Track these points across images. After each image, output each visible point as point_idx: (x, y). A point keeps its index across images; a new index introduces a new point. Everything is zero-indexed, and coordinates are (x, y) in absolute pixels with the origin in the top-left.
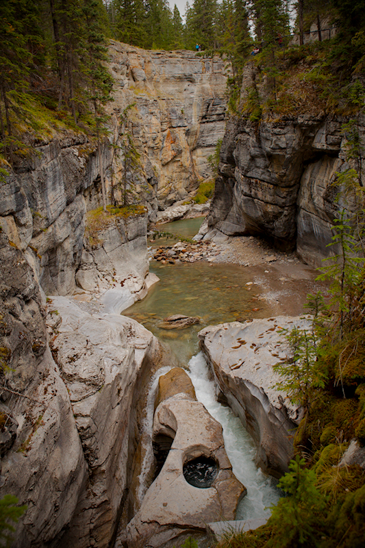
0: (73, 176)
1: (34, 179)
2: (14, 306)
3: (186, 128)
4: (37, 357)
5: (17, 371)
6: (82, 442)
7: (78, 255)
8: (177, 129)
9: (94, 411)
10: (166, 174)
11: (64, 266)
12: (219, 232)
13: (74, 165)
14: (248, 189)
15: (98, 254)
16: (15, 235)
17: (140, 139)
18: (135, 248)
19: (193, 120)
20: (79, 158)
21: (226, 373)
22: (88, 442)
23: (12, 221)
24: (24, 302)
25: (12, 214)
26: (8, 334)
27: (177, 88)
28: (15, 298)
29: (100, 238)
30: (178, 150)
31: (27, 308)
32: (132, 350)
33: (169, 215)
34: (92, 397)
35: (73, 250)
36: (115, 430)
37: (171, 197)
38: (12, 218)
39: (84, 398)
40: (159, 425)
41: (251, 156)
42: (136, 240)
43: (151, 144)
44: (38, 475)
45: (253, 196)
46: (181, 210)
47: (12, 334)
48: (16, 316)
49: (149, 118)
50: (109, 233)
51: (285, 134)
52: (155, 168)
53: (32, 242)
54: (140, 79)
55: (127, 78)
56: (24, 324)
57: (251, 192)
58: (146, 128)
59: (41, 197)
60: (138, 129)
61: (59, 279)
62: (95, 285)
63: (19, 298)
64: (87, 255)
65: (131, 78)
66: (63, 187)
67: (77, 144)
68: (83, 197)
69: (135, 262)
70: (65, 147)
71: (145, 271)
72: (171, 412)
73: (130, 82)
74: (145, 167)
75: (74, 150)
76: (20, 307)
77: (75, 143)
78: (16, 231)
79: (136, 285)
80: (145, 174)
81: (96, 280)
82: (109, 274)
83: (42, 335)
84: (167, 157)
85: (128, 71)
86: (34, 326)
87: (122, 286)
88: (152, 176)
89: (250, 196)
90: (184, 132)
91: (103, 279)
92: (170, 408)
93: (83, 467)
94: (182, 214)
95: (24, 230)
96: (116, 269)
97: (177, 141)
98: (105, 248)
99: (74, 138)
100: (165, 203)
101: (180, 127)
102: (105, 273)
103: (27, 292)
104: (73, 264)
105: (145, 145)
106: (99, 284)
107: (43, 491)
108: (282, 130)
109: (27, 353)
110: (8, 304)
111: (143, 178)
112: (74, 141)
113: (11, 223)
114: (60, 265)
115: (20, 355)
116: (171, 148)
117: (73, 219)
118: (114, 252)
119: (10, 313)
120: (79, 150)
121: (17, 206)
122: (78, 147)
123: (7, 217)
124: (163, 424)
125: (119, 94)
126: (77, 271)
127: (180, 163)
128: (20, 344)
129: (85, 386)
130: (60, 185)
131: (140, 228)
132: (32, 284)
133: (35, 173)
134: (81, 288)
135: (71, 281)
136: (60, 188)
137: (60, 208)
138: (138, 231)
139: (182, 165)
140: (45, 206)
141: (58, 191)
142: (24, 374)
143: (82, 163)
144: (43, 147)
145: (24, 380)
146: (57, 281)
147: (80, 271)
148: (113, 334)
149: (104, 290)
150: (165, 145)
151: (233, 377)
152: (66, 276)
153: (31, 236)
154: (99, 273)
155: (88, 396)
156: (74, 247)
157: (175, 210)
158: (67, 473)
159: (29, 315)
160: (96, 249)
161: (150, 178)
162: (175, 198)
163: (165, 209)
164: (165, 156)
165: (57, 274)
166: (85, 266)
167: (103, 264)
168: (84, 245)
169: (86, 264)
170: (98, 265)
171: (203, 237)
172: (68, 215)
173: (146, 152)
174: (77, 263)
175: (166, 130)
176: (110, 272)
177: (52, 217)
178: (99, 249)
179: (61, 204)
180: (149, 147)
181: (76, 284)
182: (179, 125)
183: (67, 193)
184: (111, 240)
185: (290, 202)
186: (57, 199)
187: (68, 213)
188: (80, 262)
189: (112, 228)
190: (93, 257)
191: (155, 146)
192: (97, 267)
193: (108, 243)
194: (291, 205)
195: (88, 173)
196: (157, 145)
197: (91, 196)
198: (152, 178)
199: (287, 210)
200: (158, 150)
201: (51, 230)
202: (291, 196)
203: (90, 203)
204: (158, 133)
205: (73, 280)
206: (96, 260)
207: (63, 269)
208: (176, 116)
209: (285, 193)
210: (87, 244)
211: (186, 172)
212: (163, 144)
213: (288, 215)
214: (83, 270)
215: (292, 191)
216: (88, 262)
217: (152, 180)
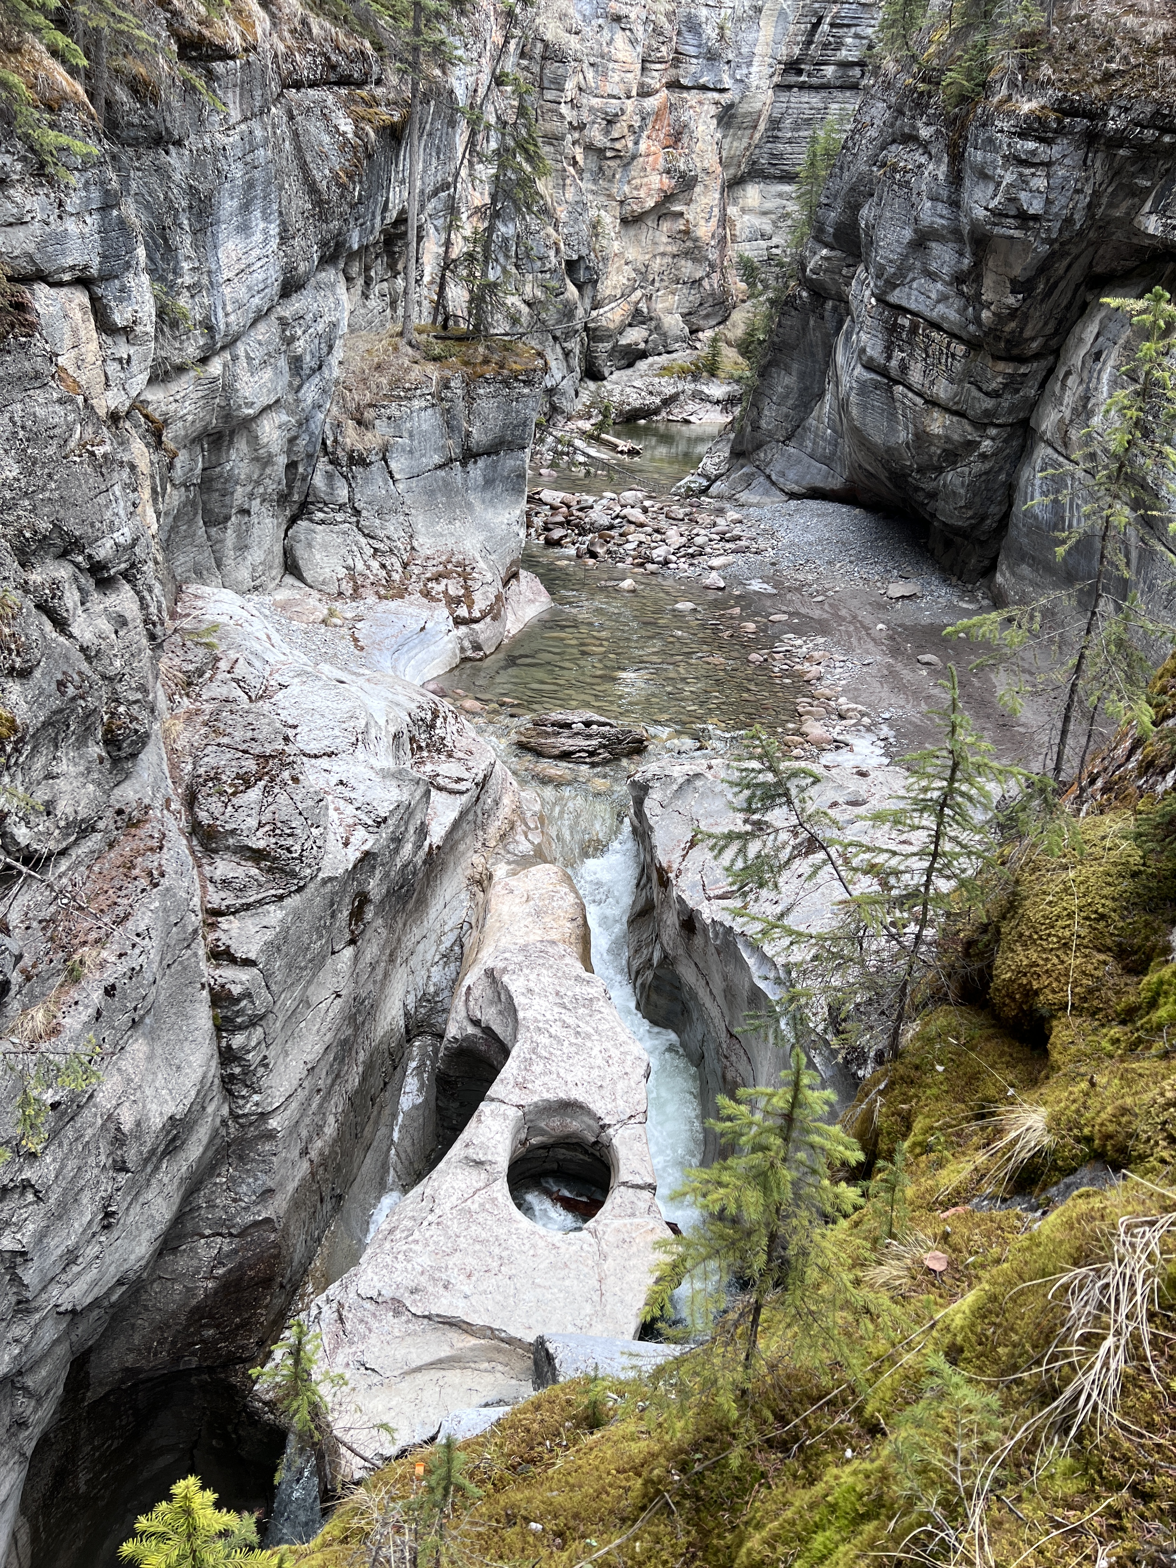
0: (316, 197)
1: (177, 177)
2: (56, 585)
3: (725, 98)
4: (116, 761)
5: (41, 795)
6: (219, 1038)
7: (301, 469)
8: (692, 97)
9: (273, 948)
10: (632, 253)
11: (251, 496)
12: (762, 479)
13: (322, 156)
14: (880, 348)
15: (368, 478)
16: (90, 358)
17: (564, 109)
18: (489, 483)
19: (755, 69)
21: (691, 904)
22: (238, 1040)
23: (82, 307)
24: (92, 581)
25: (83, 282)
26: (24, 674)
28: (66, 564)
29: (381, 427)
30: (683, 175)
31: (99, 602)
32: (422, 789)
33: (618, 398)
34: (272, 908)
35: (289, 452)
36: (331, 1014)
37: (635, 336)
38: (81, 297)
39: (247, 907)
40: (466, 1023)
41: (916, 231)
42: (495, 457)
43: (595, 134)
44: (65, 1113)
45: (893, 373)
46: (658, 386)
47: (37, 674)
48: (61, 624)
49: (606, 35)
50: (410, 417)
51: (1048, 164)
52: (596, 225)
53: (149, 396)
56: (83, 649)
57: (889, 358)
58: (590, 74)
59: (196, 246)
60: (560, 69)
61: (230, 537)
62: (344, 575)
63: (77, 565)
64: (329, 476)
66: (274, 230)
67: (345, 81)
68: (341, 278)
69: (481, 527)
70: (299, 85)
71: (509, 562)
72: (507, 991)
74: (563, 218)
75: (329, 103)
76: (77, 596)
77: (333, 77)
78: (94, 346)
80: (561, 241)
81: (350, 562)
82: (394, 551)
83: (139, 696)
84: (642, 193)
86: (118, 663)
88: (584, 251)
89: (883, 372)
90: (713, 110)
91: (371, 562)
92: (505, 979)
93: (210, 1109)
94: (658, 401)
95: (123, 350)
96: (418, 536)
97: (685, 140)
98: (393, 465)
99: (335, 58)
100: (611, 354)
101: (704, 88)
102: (381, 546)
103: (103, 551)
104: (283, 499)
105: (576, 135)
106: (359, 575)
107: (71, 1164)
108: (1042, 148)
109: (82, 742)
110: (35, 577)
111: (552, 253)
112: (333, 67)
113: (78, 315)
114: (240, 492)
115: (56, 747)
116: (661, 164)
117: (297, 348)
118: (419, 484)
119: (37, 607)
120: (346, 103)
121: (104, 257)
122: (344, 91)
123: (65, 290)
124: (476, 1023)
126: (293, 521)
127: (680, 225)
128: (61, 711)
129: (254, 871)
130: (266, 218)
131: (513, 419)
132: (125, 530)
133: (181, 156)
134: (300, 578)
135: (270, 552)
136: (265, 231)
137: (256, 301)
138: (505, 426)
139: (687, 232)
140: (205, 280)
141: (258, 237)
142: (63, 807)
144: (218, 66)
145: (62, 823)
146: (222, 541)
147: (303, 524)
148: (373, 732)
150: (643, 147)
151: (709, 921)
152: (256, 532)
153: (145, 376)
154: (363, 541)
155: (261, 902)
156: (292, 441)
157: (637, 383)
158: (157, 1122)
159: (106, 627)
160: (363, 462)
161: (575, 257)
162: (646, 342)
163: (606, 374)
164: (637, 188)
165: (227, 518)
166: (320, 510)
167: (379, 514)
168: (324, 443)
169: (326, 504)
170: (364, 513)
171: (708, 487)
172: (284, 331)
173: (575, 163)
174: (296, 497)
175: (657, 92)
176: (399, 544)
177: (227, 325)
178: (371, 463)
179: (261, 286)
180: (589, 148)
181: (286, 563)
182: (701, 81)
183: (289, 251)
184: (416, 443)
185: (1010, 412)
186: (249, 266)
187: (283, 322)
188: (308, 495)
189: (424, 404)
190: (350, 485)
191: (608, 144)
192: (358, 522)
193: (403, 450)
194: (1011, 425)
195: (369, 198)
196: (618, 145)
197: (368, 283)
198: (581, 258)
199: (993, 439)
200: (618, 161)
201: (220, 367)
202: (1017, 391)
203: (365, 306)
204: (629, 97)
205: (278, 549)
206: (358, 496)
207: (246, 507)
208: (699, 46)
209: (1000, 379)
210: (336, 441)
211: (695, 260)
212: (636, 143)
213: (993, 455)
214: (312, 521)
215: (1025, 375)
216: (334, 499)
217: (582, 265)
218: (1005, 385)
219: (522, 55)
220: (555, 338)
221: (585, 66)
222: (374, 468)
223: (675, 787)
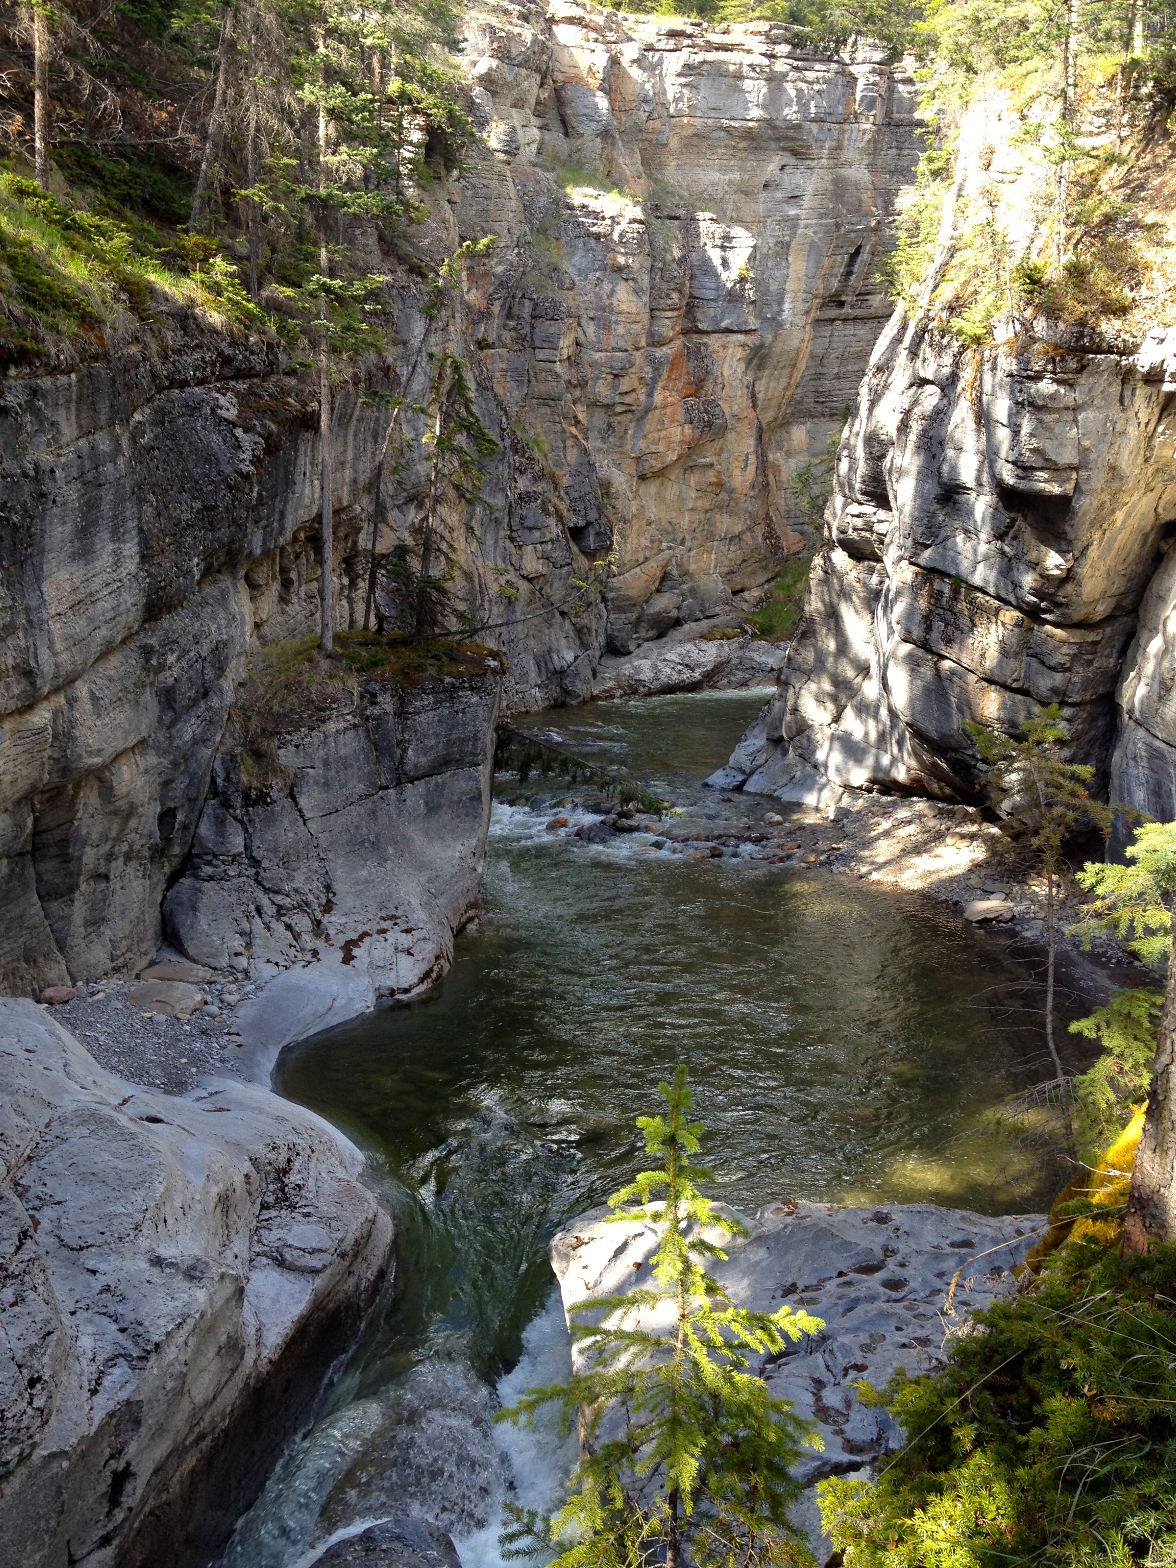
0: (197, 505)
3: (750, 340)
7: (180, 817)
8: (714, 341)
10: (653, 512)
11: (110, 857)
13: (211, 458)
15: (270, 821)
17: (558, 368)
18: (432, 808)
19: (787, 306)
20: (239, 432)
27: (736, 176)
29: (287, 757)
30: (709, 424)
33: (646, 675)
35: (163, 798)
37: (664, 603)
41: (941, 484)
42: (439, 779)
43: (602, 390)
45: (937, 647)
46: (695, 654)
49: (607, 287)
50: (324, 743)
51: (1076, 409)
52: (606, 486)
54: (588, 129)
55: (535, 121)
57: (930, 629)
58: (591, 328)
60: (552, 327)
61: (79, 911)
62: (237, 943)
64: (220, 821)
65: (556, 125)
66: (131, 548)
67: (239, 375)
68: (242, 585)
69: (421, 866)
70: (183, 384)
71: (462, 904)
73: (548, 137)
74: (566, 481)
75: (223, 401)
77: (228, 372)
79: (405, 961)
80: (563, 507)
81: (246, 926)
82: (303, 907)
84: (662, 447)
85: (545, 95)
87: (348, 958)
88: (593, 516)
89: (925, 645)
90: (739, 353)
91: (274, 924)
94: (697, 675)
96: (336, 887)
97: (709, 386)
98: (303, 802)
99: (229, 351)
100: (636, 625)
101: (728, 331)
102: (287, 902)
104: (159, 853)
105: (577, 393)
106: (257, 942)
108: (1062, 390)
111: (552, 521)
112: (228, 361)
114: (90, 857)
116: (681, 416)
117: (167, 678)
118: (339, 821)
120: (243, 399)
122: (242, 386)
125: (494, 184)
126: (173, 879)
127: (711, 476)
130: (117, 538)
131: (458, 733)
134: (182, 952)
135: (140, 920)
136: (116, 553)
137: (104, 632)
138: (449, 743)
139: (720, 485)
140: (22, 620)
141: (105, 560)
143: (247, 456)
144: (46, 383)
146: (67, 919)
147: (186, 882)
149: (269, 971)
150: (658, 398)
152: (118, 899)
154: (264, 900)
156: (166, 784)
157: (671, 656)
160: (262, 799)
161: (581, 523)
162: (679, 608)
163: (631, 648)
164: (656, 442)
165: (73, 888)
166: (209, 863)
167: (285, 862)
168: (213, 781)
169: (215, 856)
170: (265, 864)
171: (744, 782)
172: (148, 661)
173: (578, 422)
174: (176, 850)
175: (671, 340)
176: (310, 897)
177: (57, 666)
178: (274, 802)
179: (109, 615)
180: (594, 404)
181: (163, 931)
182: (723, 325)
183: (153, 570)
184: (332, 773)
185: (1085, 687)
186: (90, 595)
187: (147, 651)
188: (192, 846)
189: (342, 725)
190: (246, 830)
191: (617, 399)
192: (257, 874)
193: (317, 783)
194: (1092, 702)
195: (273, 497)
196: (628, 399)
197: (287, 584)
198: (589, 524)
199: (1069, 721)
200: (630, 416)
201: (48, 715)
202: (1090, 663)
203: (284, 612)
204: (637, 349)
205: (152, 916)
206: (256, 843)
207: (102, 870)
208: (717, 289)
209: (1065, 650)
210: (227, 778)
211: (731, 514)
212: (650, 395)
213: (1072, 740)
214: (197, 877)
215: (1095, 643)
216: (224, 850)
217: (592, 531)
218: (1074, 657)
219: (509, 315)
220: (563, 614)
221: (584, 321)
222: (277, 807)
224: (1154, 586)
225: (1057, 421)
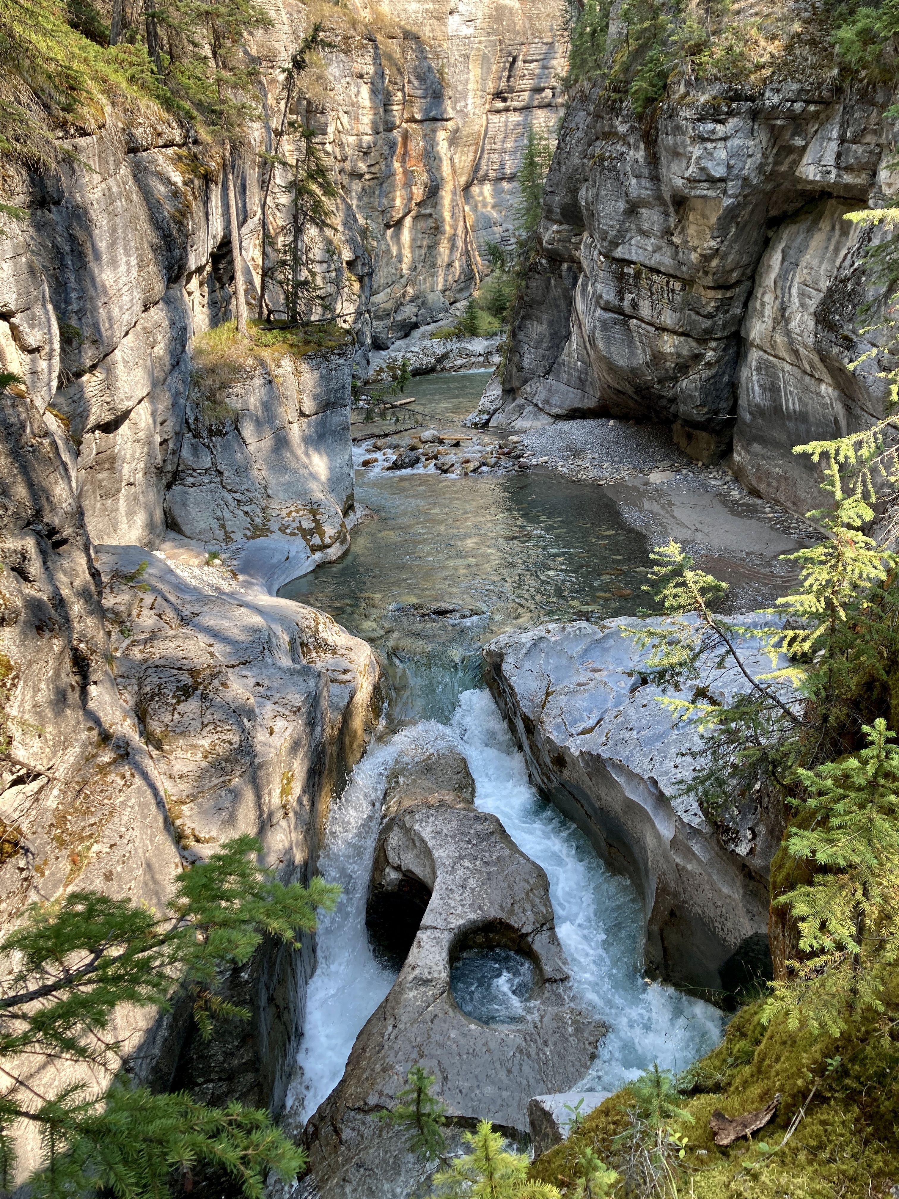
1: (59, 229)
2: (25, 550)
3: (451, 125)
7: (171, 445)
8: (425, 127)
9: (229, 825)
10: (396, 249)
11: (135, 472)
12: (531, 408)
14: (613, 292)
15: (226, 446)
17: (329, 148)
18: (321, 436)
21: (558, 743)
23: (5, 335)
24: (50, 544)
25: (4, 315)
26: (12, 624)
28: (30, 533)
29: (230, 403)
31: (58, 560)
32: (323, 681)
34: (223, 792)
35: (161, 432)
37: (408, 312)
39: (203, 795)
40: (388, 869)
41: (627, 202)
43: (356, 163)
45: (628, 310)
46: (430, 348)
47: (20, 622)
48: (29, 580)
49: (353, 89)
51: (725, 139)
56: (51, 600)
57: (622, 299)
58: (345, 119)
60: (322, 119)
61: (122, 506)
62: (217, 525)
63: (37, 533)
64: (194, 448)
66: (133, 261)
67: (168, 144)
68: (183, 292)
70: (135, 150)
72: (420, 837)
74: (340, 228)
76: (39, 558)
77: (161, 142)
78: (16, 364)
80: (341, 246)
81: (219, 514)
82: (252, 500)
84: (398, 203)
89: (619, 311)
90: (443, 135)
92: (416, 827)
94: (433, 360)
95: (39, 364)
96: (271, 487)
97: (425, 159)
98: (244, 433)
99: (159, 127)
100: (391, 328)
101: (434, 119)
102: (242, 498)
103: (57, 519)
104: (160, 471)
105: (341, 166)
108: (719, 127)
112: (159, 135)
113: (3, 342)
114: (126, 471)
118: (267, 445)
119: (12, 570)
122: (170, 152)
124: (397, 868)
126: (169, 487)
127: (430, 223)
128: (41, 651)
130: (127, 254)
131: (333, 384)
133: (60, 212)
134: (180, 531)
135: (153, 514)
136: (128, 263)
137: (128, 316)
138: (329, 391)
139: (437, 228)
141: (123, 268)
146: (116, 511)
147: (177, 488)
149: (241, 539)
151: (577, 754)
152: (141, 500)
153: (55, 383)
154: (228, 496)
156: (163, 423)
157: (414, 348)
160: (220, 433)
161: (353, 257)
162: (417, 316)
163: (389, 344)
164: (393, 200)
165: (118, 491)
166: (191, 475)
167: (238, 472)
168: (187, 422)
169: (194, 470)
170: (226, 473)
171: (489, 420)
172: (148, 338)
173: (342, 187)
174: (170, 468)
175: (398, 126)
176: (256, 494)
178: (227, 433)
179: (129, 305)
180: (352, 174)
181: (166, 521)
182: (432, 115)
183: (146, 276)
184: (260, 413)
185: (724, 327)
186: (119, 291)
187: (147, 332)
188: (178, 465)
189: (262, 381)
190: (212, 453)
191: (366, 170)
192: (221, 481)
193: (251, 420)
194: (727, 337)
196: (374, 170)
197: (203, 293)
198: (357, 258)
199: (714, 350)
200: (376, 181)
201: (105, 372)
202: (727, 311)
204: (377, 133)
205: (159, 511)
206: (219, 461)
207: (132, 480)
208: (425, 89)
209: (713, 304)
210: (196, 419)
212: (388, 166)
213: (716, 362)
214: (183, 485)
215: (731, 298)
216: (200, 465)
217: (360, 263)
218: (717, 309)
221: (341, 114)
222: (229, 437)
223: (525, 651)
224: (765, 259)
225: (715, 148)
